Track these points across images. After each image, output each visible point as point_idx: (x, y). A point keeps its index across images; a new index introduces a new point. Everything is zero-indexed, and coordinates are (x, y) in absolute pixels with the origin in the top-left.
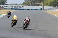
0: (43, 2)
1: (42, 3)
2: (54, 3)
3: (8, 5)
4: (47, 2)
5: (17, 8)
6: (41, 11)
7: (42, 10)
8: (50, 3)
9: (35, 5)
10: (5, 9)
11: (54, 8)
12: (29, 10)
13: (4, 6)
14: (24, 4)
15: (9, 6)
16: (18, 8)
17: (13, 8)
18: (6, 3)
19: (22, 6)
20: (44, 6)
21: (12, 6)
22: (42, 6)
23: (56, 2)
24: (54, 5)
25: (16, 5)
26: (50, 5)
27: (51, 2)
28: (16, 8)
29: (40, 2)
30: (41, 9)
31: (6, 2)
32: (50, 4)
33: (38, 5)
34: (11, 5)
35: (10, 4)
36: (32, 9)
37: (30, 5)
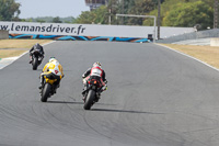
0: (156, 11)
1: (153, 16)
2: (198, 13)
3: (24, 20)
4: (172, 11)
5: (59, 33)
6: (150, 44)
7: (152, 40)
8: (183, 13)
9: (125, 22)
10: (12, 37)
11: (200, 33)
12: (106, 40)
13: (10, 28)
14: (86, 19)
15: (30, 25)
16: (64, 33)
17: (45, 33)
18: (16, 14)
19: (77, 26)
20: (159, 24)
21: (38, 24)
22: (152, 25)
23: (205, 11)
24: (199, 22)
25: (57, 20)
26: (182, 21)
27: (187, 11)
28: (55, 33)
29: (147, 11)
30: (150, 36)
31: (19, 12)
32: (184, 17)
33: (140, 22)
34: (38, 20)
35: (32, 20)
36: (114, 39)
37: (107, 23)
